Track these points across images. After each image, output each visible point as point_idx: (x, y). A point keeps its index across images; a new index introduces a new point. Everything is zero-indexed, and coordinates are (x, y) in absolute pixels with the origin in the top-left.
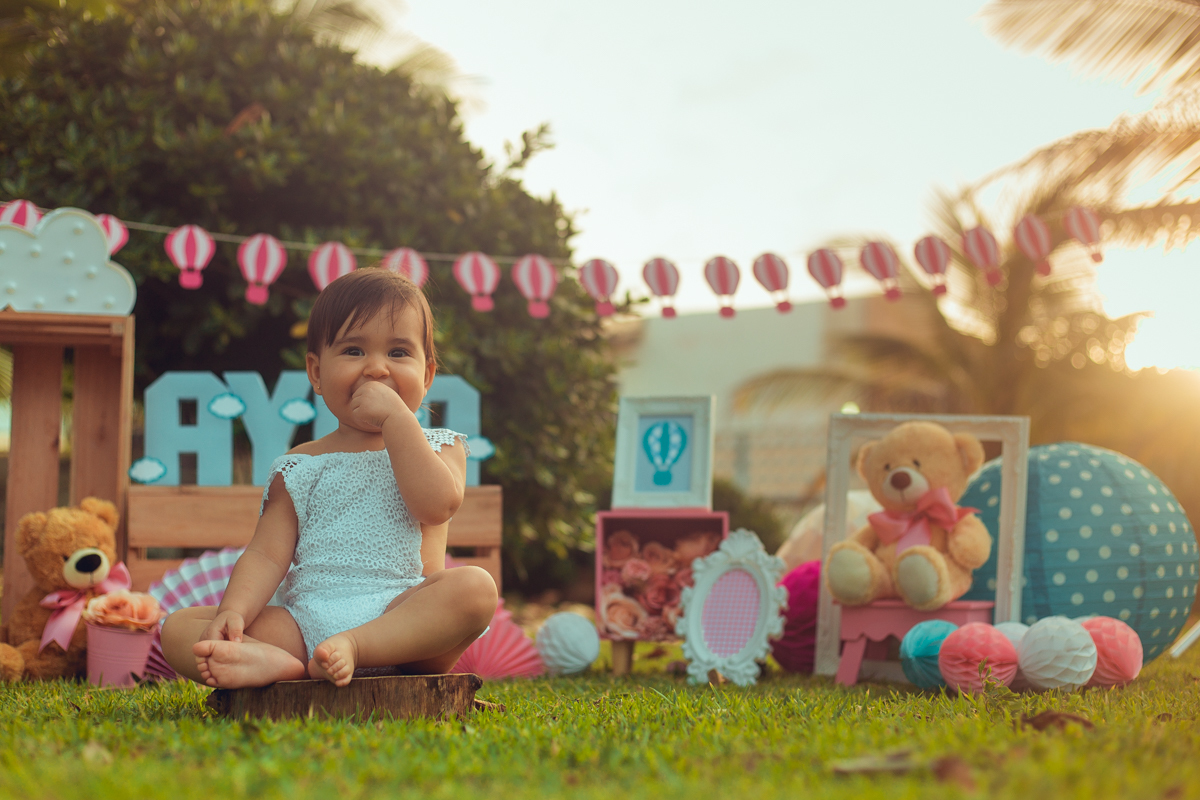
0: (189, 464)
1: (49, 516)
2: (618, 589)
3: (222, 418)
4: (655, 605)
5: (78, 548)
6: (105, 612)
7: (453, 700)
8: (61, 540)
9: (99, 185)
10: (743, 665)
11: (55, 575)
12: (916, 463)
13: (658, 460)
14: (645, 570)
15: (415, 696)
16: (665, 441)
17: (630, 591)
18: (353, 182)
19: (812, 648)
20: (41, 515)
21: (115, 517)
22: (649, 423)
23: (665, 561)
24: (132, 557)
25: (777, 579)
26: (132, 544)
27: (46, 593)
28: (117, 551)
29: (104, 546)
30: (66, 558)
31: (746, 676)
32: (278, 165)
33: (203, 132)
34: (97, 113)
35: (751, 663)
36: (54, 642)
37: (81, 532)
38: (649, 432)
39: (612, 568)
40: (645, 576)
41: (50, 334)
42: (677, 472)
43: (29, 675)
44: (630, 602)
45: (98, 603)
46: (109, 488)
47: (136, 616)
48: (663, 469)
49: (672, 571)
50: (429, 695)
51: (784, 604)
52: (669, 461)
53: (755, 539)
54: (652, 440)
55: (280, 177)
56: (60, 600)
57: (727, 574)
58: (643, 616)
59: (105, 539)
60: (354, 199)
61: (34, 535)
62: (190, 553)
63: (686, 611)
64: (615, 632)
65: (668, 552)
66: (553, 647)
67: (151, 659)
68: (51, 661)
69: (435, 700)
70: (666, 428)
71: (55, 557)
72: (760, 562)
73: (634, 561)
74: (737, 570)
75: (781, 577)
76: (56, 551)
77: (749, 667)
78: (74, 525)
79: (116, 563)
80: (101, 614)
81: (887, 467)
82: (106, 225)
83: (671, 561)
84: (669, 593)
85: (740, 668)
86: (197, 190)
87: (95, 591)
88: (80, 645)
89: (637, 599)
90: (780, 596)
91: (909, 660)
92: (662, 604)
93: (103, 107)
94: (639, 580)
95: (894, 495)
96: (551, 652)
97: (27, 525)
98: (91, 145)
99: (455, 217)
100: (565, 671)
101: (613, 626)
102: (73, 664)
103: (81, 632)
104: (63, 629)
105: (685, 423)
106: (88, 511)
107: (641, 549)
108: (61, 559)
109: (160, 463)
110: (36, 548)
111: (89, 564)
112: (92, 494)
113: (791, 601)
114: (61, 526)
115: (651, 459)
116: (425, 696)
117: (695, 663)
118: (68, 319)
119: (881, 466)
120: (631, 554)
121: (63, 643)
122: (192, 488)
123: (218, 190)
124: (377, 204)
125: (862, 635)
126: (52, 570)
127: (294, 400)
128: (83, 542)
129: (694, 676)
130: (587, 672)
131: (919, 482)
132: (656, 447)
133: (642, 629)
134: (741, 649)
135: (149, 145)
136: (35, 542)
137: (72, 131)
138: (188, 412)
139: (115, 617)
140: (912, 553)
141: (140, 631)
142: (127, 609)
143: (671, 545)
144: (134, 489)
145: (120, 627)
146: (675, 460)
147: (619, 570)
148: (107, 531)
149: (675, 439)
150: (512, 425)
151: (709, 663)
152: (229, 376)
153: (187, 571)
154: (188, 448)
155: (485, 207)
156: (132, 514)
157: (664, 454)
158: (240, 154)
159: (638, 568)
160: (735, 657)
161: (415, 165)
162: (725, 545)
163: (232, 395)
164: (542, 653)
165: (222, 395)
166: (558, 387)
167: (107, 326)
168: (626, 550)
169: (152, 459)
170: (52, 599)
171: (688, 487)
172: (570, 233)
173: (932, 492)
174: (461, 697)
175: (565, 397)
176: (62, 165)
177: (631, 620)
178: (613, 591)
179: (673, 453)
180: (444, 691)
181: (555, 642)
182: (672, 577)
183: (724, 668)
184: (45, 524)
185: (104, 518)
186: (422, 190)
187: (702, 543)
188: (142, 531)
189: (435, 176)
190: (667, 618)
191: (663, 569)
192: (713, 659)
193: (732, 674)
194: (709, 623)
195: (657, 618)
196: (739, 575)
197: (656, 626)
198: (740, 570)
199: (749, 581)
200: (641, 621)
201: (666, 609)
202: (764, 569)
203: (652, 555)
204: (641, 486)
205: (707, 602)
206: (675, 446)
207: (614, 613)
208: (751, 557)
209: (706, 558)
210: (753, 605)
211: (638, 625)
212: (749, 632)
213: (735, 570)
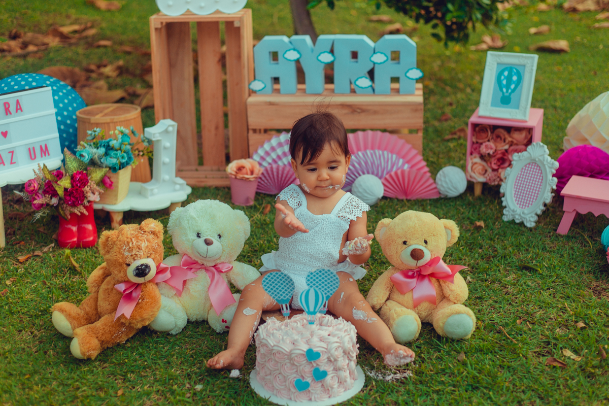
2: (478, 156)
4: (495, 167)
10: (530, 215)
13: (504, 90)
14: (491, 148)
16: (509, 79)
17: (482, 157)
22: (504, 67)
23: (504, 141)
25: (552, 172)
26: (250, 127)
31: (530, 221)
35: (534, 215)
38: (501, 73)
39: (477, 143)
40: (491, 152)
42: (512, 96)
44: (484, 163)
48: (507, 94)
49: (506, 147)
51: (555, 187)
52: (510, 91)
53: (546, 148)
54: (502, 77)
57: (529, 164)
58: (490, 170)
62: (278, 131)
64: (475, 179)
65: (507, 136)
70: (510, 72)
72: (546, 161)
73: (487, 143)
74: (534, 164)
75: (554, 172)
77: (532, 217)
84: (503, 161)
85: (527, 217)
89: (487, 163)
90: (553, 183)
92: (499, 166)
94: (489, 154)
100: (448, 197)
101: (473, 174)
105: (521, 70)
115: (501, 90)
117: (507, 209)
120: (487, 138)
129: (506, 216)
130: (461, 197)
132: (504, 82)
133: (488, 178)
134: (530, 206)
138: (275, 56)
145: (243, 180)
146: (513, 91)
147: (481, 144)
149: (515, 78)
151: (513, 211)
152: (293, 37)
153: (274, 140)
154: (275, 75)
157: (508, 87)
159: (489, 147)
160: (526, 210)
162: (529, 149)
163: (294, 49)
164: (438, 187)
167: (232, 22)
168: (484, 135)
169: (259, 80)
171: (518, 108)
177: (484, 172)
178: (475, 157)
179: (513, 86)
182: (506, 151)
183: (520, 215)
188: (254, 122)
190: (500, 174)
191: (503, 147)
192: (515, 210)
193: (524, 219)
194: (517, 188)
195: (496, 173)
196: (535, 166)
197: (495, 178)
198: (535, 163)
199: (539, 170)
200: (488, 173)
201: (500, 170)
202: (546, 166)
203: (498, 137)
204: (494, 104)
205: (517, 177)
206: (514, 82)
207: (475, 169)
208: (541, 158)
209: (520, 154)
210: (539, 183)
211: (486, 175)
212: (535, 198)
213: (533, 163)
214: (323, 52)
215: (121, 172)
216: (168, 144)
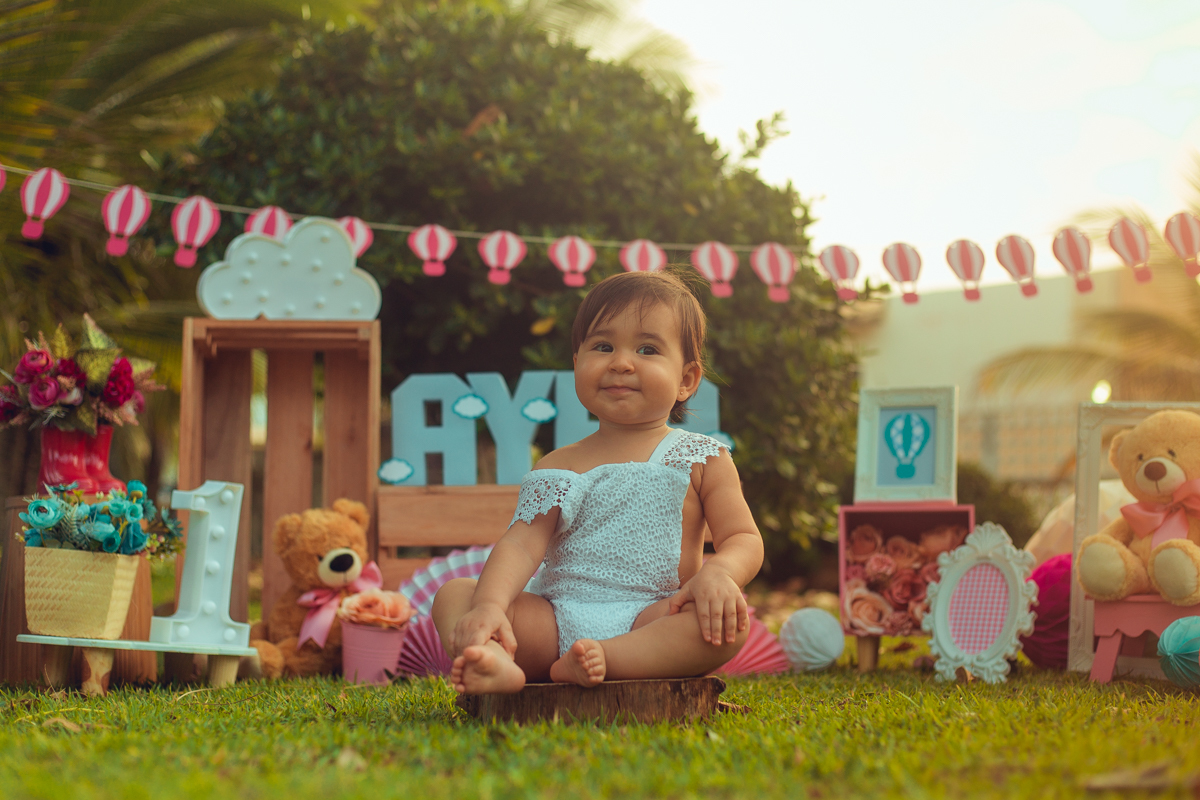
0: (435, 463)
1: (304, 518)
2: (863, 584)
3: (466, 418)
4: (901, 601)
5: (331, 548)
6: (358, 611)
7: (697, 704)
8: (315, 541)
9: (344, 191)
10: (993, 662)
11: (311, 575)
12: (1171, 453)
13: (901, 453)
14: (889, 565)
15: (658, 700)
16: (907, 433)
17: (875, 586)
18: (588, 179)
19: (1065, 643)
20: (296, 517)
21: (366, 517)
22: (890, 415)
23: (910, 555)
24: (382, 556)
25: (1026, 573)
26: (383, 543)
27: (302, 592)
28: (369, 550)
29: (356, 546)
30: (321, 558)
31: (996, 673)
32: (515, 166)
33: (442, 136)
34: (341, 122)
35: (1001, 660)
36: (311, 639)
37: (334, 533)
38: (890, 425)
39: (855, 563)
40: (889, 571)
41: (302, 340)
42: (921, 465)
43: (288, 672)
44: (875, 597)
45: (351, 603)
46: (359, 488)
47: (388, 614)
48: (906, 461)
49: (917, 565)
50: (673, 699)
51: (1034, 599)
52: (911, 454)
53: (1003, 532)
54: (894, 432)
55: (517, 178)
56: (316, 598)
57: (974, 568)
58: (888, 611)
59: (356, 540)
60: (590, 195)
61: (291, 536)
62: (438, 552)
63: (932, 607)
64: (860, 628)
65: (914, 546)
66: (798, 643)
67: (403, 655)
68: (308, 657)
69: (679, 704)
70: (908, 421)
71: (310, 557)
72: (1008, 556)
73: (878, 555)
74: (985, 564)
75: (1031, 573)
76: (311, 551)
77: (999, 664)
78: (327, 526)
79: (368, 562)
80: (355, 612)
81: (1140, 457)
82: (351, 230)
83: (916, 556)
84: (915, 588)
85: (989, 665)
86: (437, 193)
87: (349, 589)
88: (336, 642)
89: (882, 594)
90: (1030, 591)
91: (1167, 657)
92: (908, 599)
93: (346, 115)
94: (884, 575)
95: (1149, 486)
96: (795, 649)
97: (283, 526)
98: (336, 152)
99: (691, 210)
100: (810, 668)
101: (857, 622)
102: (329, 661)
103: (337, 629)
104: (319, 627)
105: (927, 415)
106: (340, 512)
107: (885, 543)
108: (316, 559)
109: (408, 464)
110: (292, 549)
111: (342, 564)
112: (344, 495)
113: (1040, 597)
114: (316, 527)
115: (894, 453)
116: (669, 700)
117: (942, 660)
118: (317, 325)
119: (1134, 457)
120: (875, 549)
121: (320, 641)
122: (438, 488)
123: (458, 192)
124: (614, 199)
125: (1117, 631)
126: (308, 570)
127: (535, 400)
128: (336, 542)
129: (942, 673)
130: (833, 669)
131: (1174, 472)
132: (898, 440)
133: (888, 624)
134: (989, 645)
135: (392, 151)
136: (290, 542)
137: (318, 141)
138: (434, 413)
139: (368, 616)
140: (1168, 547)
141: (392, 629)
142: (378, 608)
143: (916, 539)
144: (383, 489)
145: (373, 625)
146: (918, 453)
147: (863, 564)
148: (358, 531)
149: (918, 431)
150: (752, 417)
151: (957, 660)
152: (471, 377)
153: (435, 569)
154: (434, 449)
155: (721, 199)
156: (382, 515)
157: (907, 446)
158: (478, 156)
159: (883, 563)
160: (984, 654)
161: (650, 159)
162: (970, 539)
163: (475, 395)
164: (786, 649)
165: (465, 396)
166: (798, 378)
167: (355, 331)
168: (869, 545)
169: (400, 460)
170: (308, 598)
171: (932, 481)
172: (806, 221)
173: (1188, 482)
174: (704, 701)
175: (805, 386)
176: (310, 173)
177: (876, 615)
178: (857, 586)
179: (916, 446)
180: (687, 695)
181: (799, 638)
182: (917, 571)
183: (972, 665)
184: (300, 525)
185: (355, 518)
186: (658, 184)
187: (948, 537)
188: (390, 532)
189: (669, 169)
190: (913, 613)
191: (909, 564)
192: (960, 656)
193: (981, 671)
194: (956, 619)
195: (903, 614)
196: (987, 570)
197: (901, 621)
198: (987, 565)
199: (997, 576)
200: (886, 616)
201: (912, 604)
202: (1012, 563)
203: (896, 549)
204: (883, 480)
205: (954, 597)
206: (918, 438)
207: (858, 609)
208: (999, 551)
209: (952, 553)
210: (1002, 600)
211: (883, 621)
212: (998, 628)
213: (982, 565)
214: (534, 400)
215: (122, 559)
216: (220, 529)
